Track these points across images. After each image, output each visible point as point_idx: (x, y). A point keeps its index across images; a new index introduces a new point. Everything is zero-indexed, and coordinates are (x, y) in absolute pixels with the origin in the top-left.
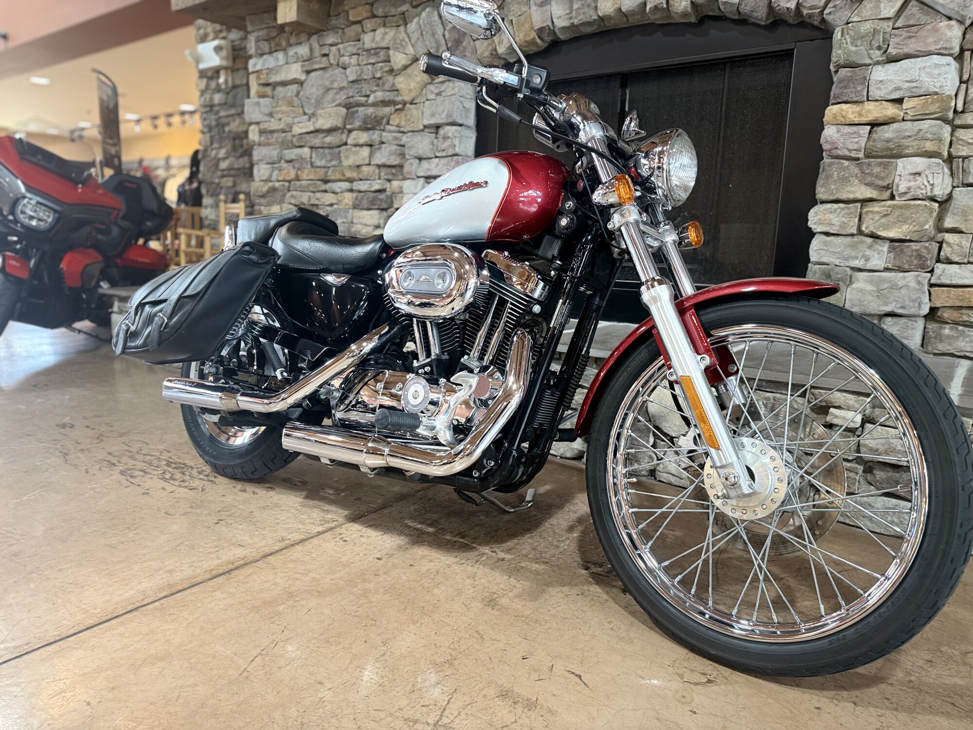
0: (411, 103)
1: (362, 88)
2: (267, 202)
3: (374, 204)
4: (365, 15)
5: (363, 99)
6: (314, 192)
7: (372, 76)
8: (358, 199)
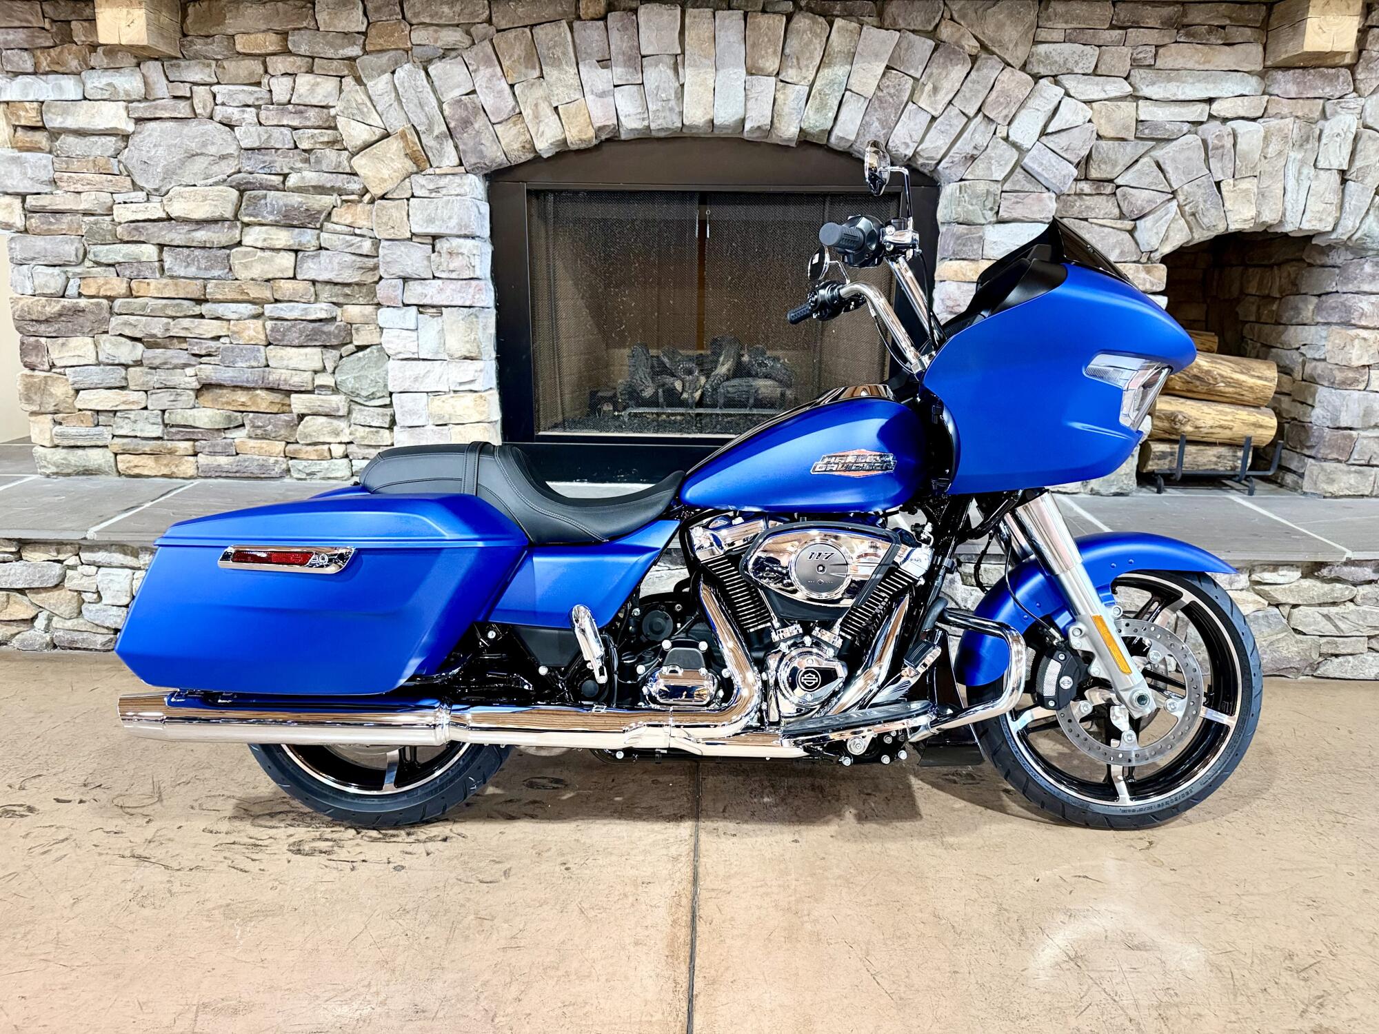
0: (383, 198)
1: (275, 161)
2: (56, 331)
3: (312, 340)
4: (271, 49)
5: (277, 180)
6: (174, 318)
7: (292, 145)
8: (278, 331)
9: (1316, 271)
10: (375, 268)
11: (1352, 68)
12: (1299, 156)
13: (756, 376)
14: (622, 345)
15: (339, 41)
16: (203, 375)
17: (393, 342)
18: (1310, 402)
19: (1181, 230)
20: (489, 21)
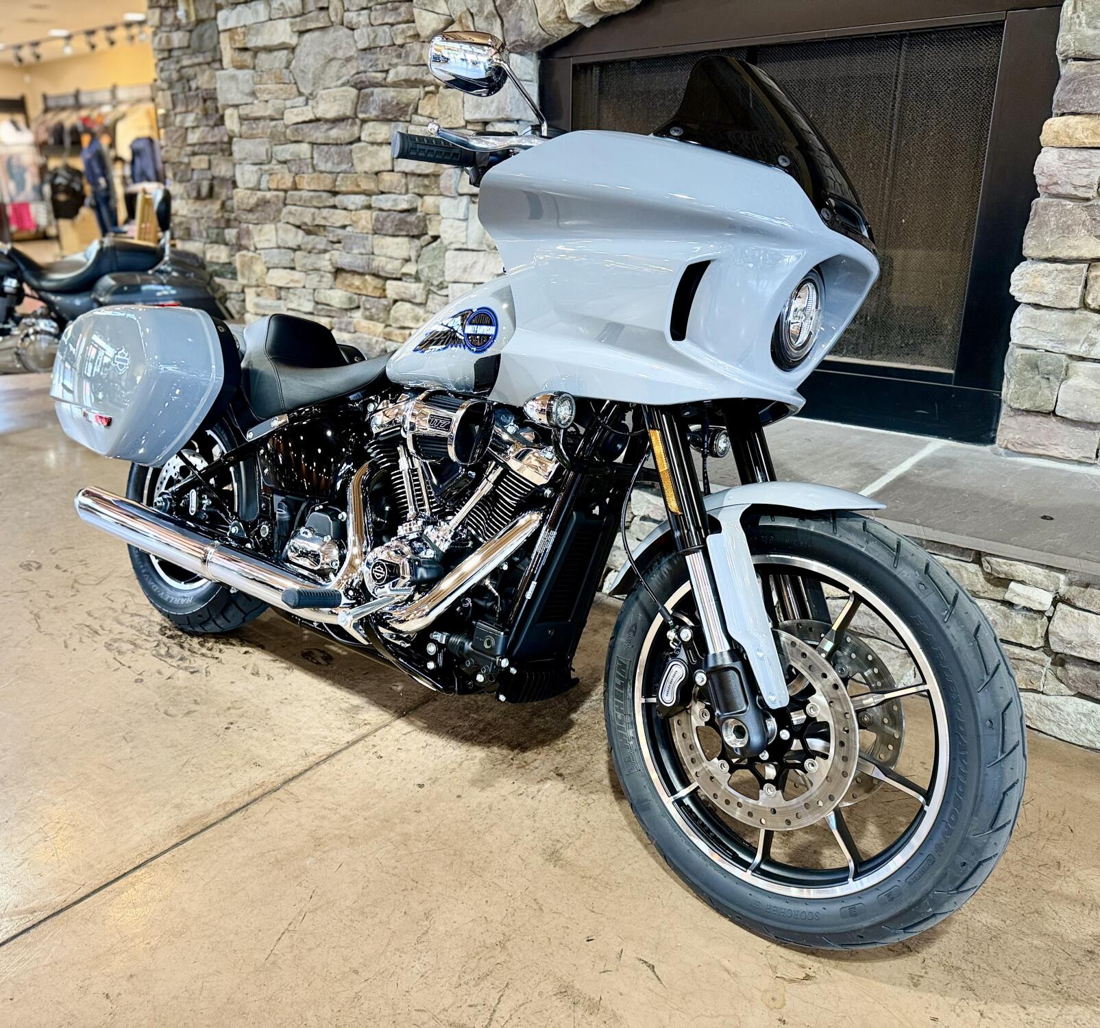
1: (377, 59)
2: (257, 219)
3: (402, 230)
5: (380, 76)
6: (319, 208)
7: (391, 42)
8: (380, 221)
16: (335, 260)
17: (447, 232)
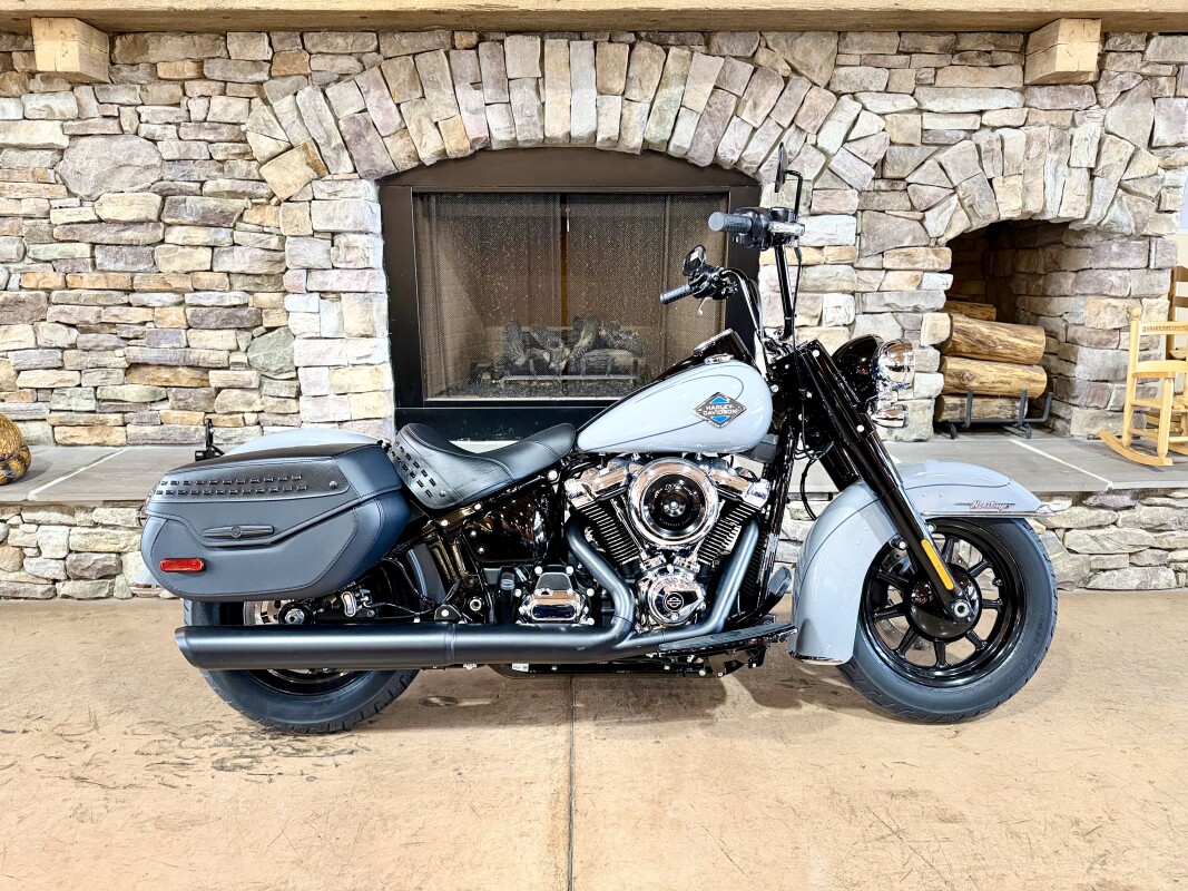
0: (288, 200)
1: (189, 170)
3: (229, 324)
4: (191, 74)
5: (195, 186)
7: (208, 157)
8: (197, 316)
9: (1073, 251)
10: (282, 260)
11: (1094, 84)
12: (1056, 157)
13: (613, 347)
14: (497, 324)
15: (248, 68)
16: (130, 355)
17: (297, 323)
18: (1073, 360)
19: (962, 219)
20: (378, 50)
